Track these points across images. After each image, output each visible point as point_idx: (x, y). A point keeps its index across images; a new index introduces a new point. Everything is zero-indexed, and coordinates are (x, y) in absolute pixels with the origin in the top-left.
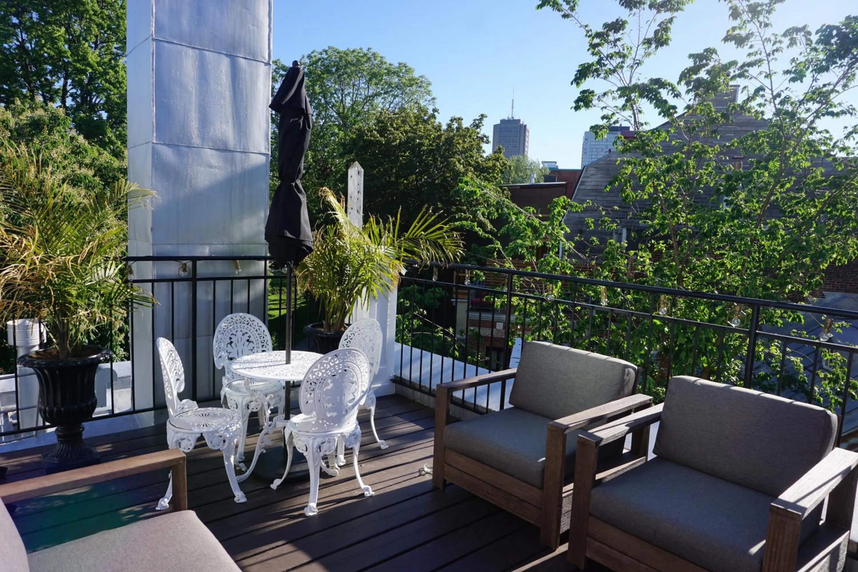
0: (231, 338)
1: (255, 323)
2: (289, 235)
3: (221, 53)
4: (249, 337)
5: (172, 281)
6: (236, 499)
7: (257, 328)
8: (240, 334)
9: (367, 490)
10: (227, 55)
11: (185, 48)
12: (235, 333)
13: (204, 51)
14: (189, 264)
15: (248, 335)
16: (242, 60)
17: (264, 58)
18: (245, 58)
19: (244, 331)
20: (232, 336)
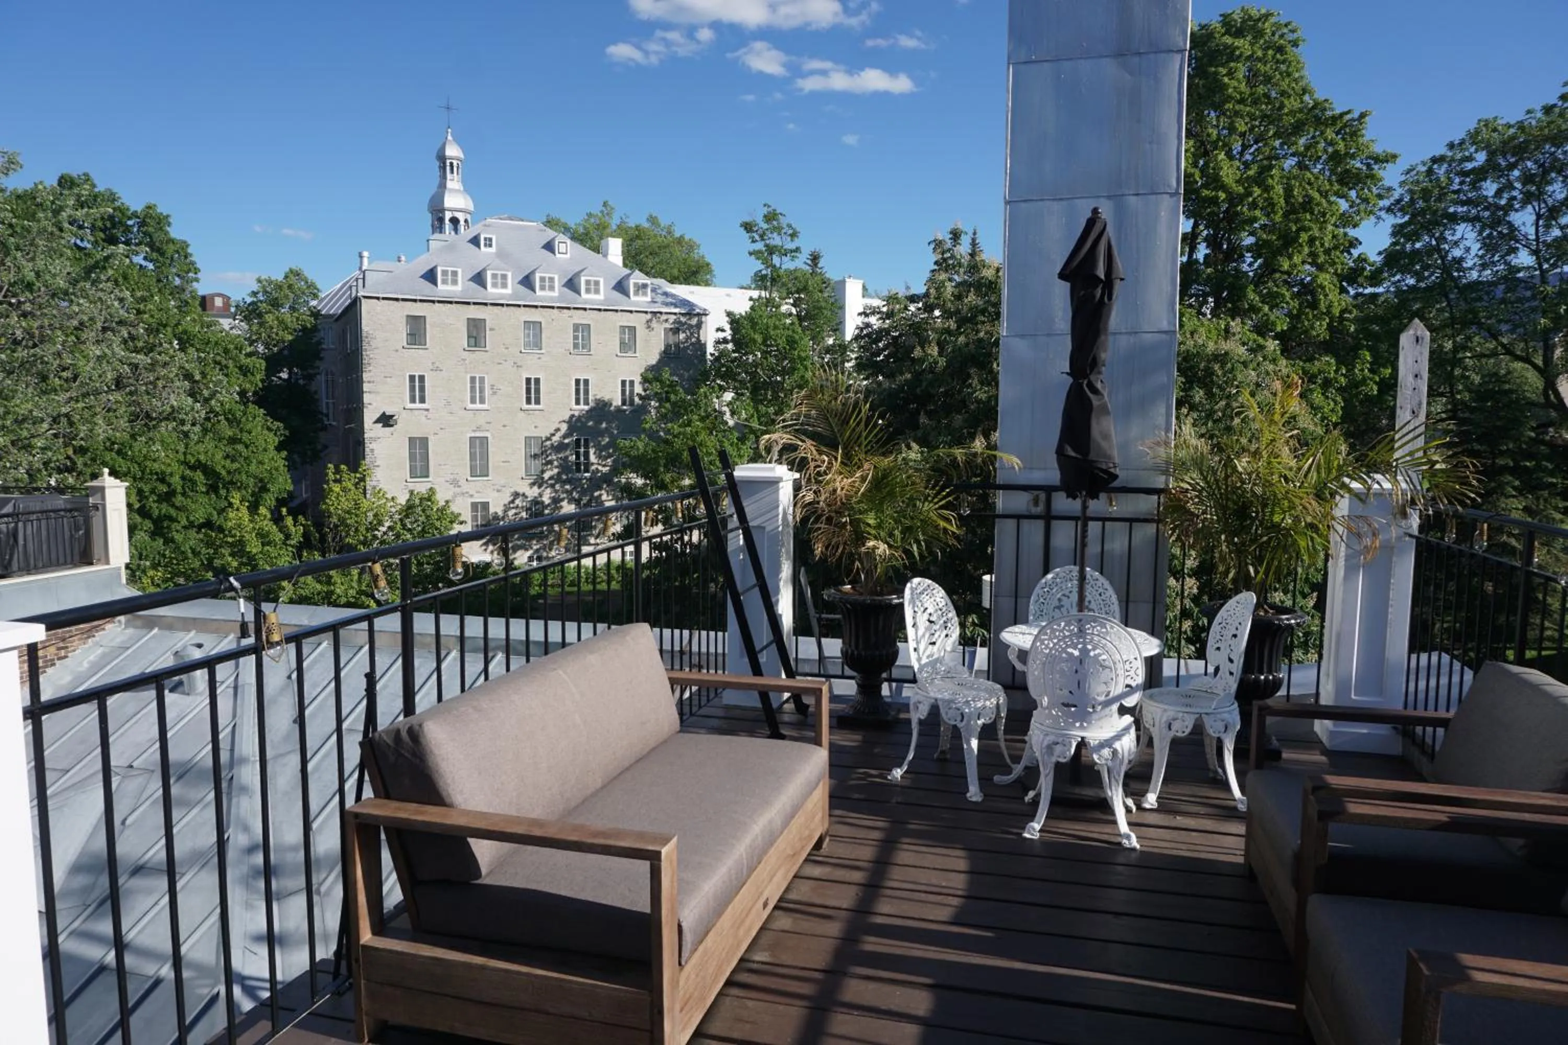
0: (1060, 600)
2: (1073, 454)
3: (1099, 197)
4: (1090, 602)
5: (1018, 517)
6: (968, 795)
7: (1101, 590)
8: (1075, 596)
9: (1128, 837)
10: (1109, 197)
11: (1048, 203)
12: (1067, 593)
13: (1077, 201)
14: (1043, 496)
16: (1133, 199)
17: (1169, 186)
18: (1137, 195)
20: (1062, 598)
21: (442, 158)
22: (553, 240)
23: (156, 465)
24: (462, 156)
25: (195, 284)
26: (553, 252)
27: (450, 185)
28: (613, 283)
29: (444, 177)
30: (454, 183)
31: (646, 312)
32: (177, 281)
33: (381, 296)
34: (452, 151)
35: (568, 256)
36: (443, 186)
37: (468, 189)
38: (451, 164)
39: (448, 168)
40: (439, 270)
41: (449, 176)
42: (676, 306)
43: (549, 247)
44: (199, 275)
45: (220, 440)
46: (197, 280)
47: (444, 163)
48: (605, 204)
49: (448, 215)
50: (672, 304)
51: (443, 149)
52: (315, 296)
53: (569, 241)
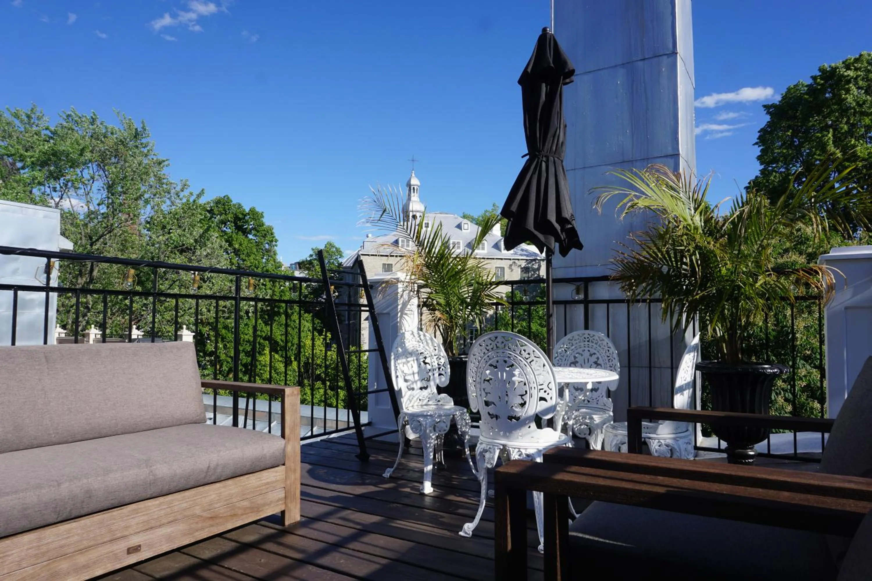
0: (575, 357)
1: (605, 343)
4: (598, 358)
8: (586, 354)
12: (581, 352)
15: (596, 356)
18: (644, 60)
19: (592, 351)
20: (577, 355)
21: (409, 185)
22: (461, 223)
23: (246, 337)
24: (419, 184)
25: (275, 247)
26: (461, 229)
27: (413, 198)
28: (493, 244)
29: (409, 195)
30: (415, 197)
31: (510, 259)
32: (267, 246)
33: (370, 254)
34: (415, 181)
35: (469, 231)
36: (409, 199)
37: (422, 200)
38: (414, 188)
39: (412, 190)
40: (400, 239)
41: (412, 194)
42: (527, 256)
43: (459, 227)
44: (278, 243)
45: (281, 326)
46: (276, 246)
47: (410, 188)
48: (494, 205)
49: (411, 214)
50: (525, 255)
51: (410, 181)
52: (341, 256)
53: (469, 223)
